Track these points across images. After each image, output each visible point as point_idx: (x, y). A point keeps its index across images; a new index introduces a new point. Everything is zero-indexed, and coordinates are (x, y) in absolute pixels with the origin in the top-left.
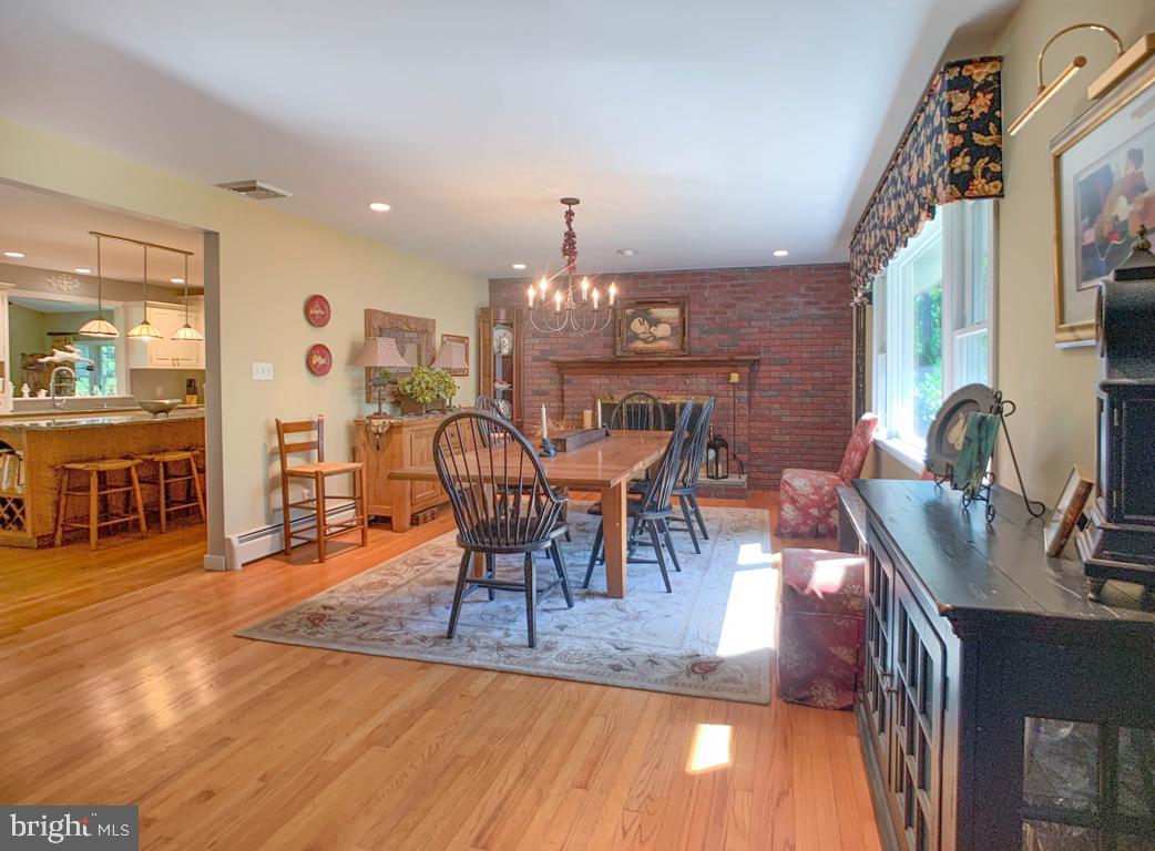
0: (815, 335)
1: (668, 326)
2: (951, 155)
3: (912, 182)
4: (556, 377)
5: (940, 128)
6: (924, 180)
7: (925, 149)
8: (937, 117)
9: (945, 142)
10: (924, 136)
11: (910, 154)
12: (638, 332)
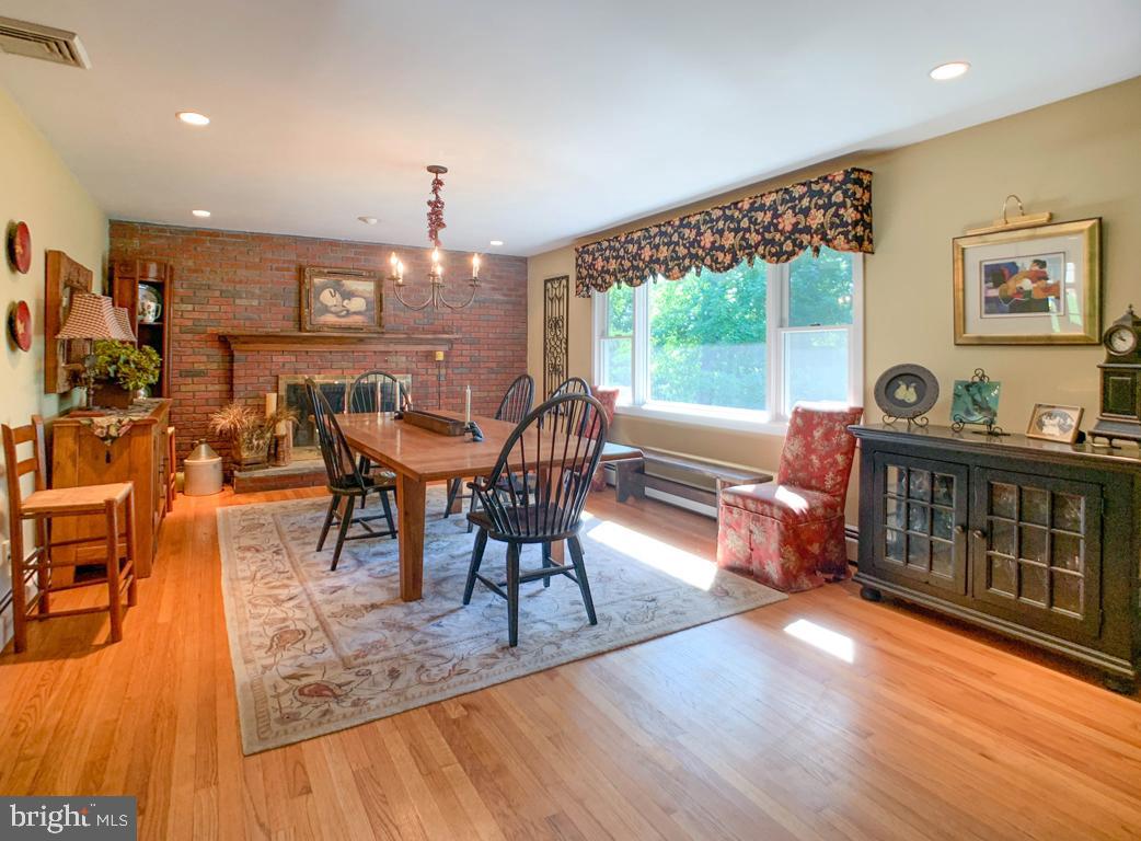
0: (498, 318)
1: (363, 300)
2: (855, 224)
3: (780, 227)
4: (217, 353)
5: (843, 205)
6: (807, 230)
7: (813, 211)
8: (838, 197)
9: (850, 215)
10: (810, 202)
11: (773, 207)
12: (329, 304)
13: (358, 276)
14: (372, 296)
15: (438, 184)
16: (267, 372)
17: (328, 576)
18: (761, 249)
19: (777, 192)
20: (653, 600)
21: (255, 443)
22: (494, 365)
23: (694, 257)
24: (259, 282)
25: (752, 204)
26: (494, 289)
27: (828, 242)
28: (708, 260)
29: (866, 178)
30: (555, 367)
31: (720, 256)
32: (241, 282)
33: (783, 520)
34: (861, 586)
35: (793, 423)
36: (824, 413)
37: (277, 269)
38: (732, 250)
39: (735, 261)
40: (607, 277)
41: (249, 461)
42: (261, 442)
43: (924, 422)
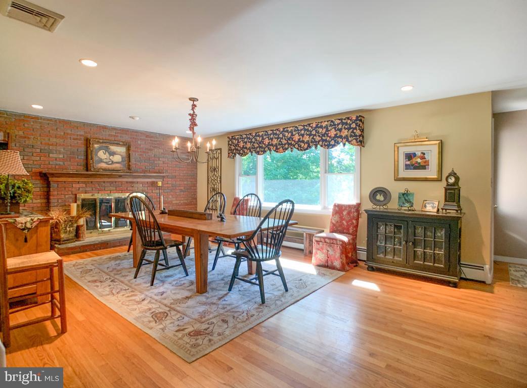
0: (185, 167)
1: (120, 156)
2: (360, 136)
3: (329, 135)
4: (39, 183)
5: (356, 128)
6: (341, 137)
7: (343, 130)
8: (354, 125)
9: (358, 132)
10: (342, 126)
11: (326, 127)
12: (103, 158)
13: (118, 144)
14: (124, 155)
15: (194, 106)
16: (69, 192)
18: (321, 143)
19: (328, 121)
20: (301, 280)
21: (68, 229)
22: (182, 188)
23: (289, 144)
24: (63, 145)
25: (317, 125)
26: (182, 153)
27: (349, 142)
28: (297, 145)
29: (363, 119)
30: (214, 190)
31: (302, 145)
32: (53, 144)
33: (342, 245)
34: (367, 266)
35: (334, 210)
36: (347, 205)
37: (74, 139)
38: (308, 142)
39: (309, 147)
40: (246, 150)
43: (387, 207)
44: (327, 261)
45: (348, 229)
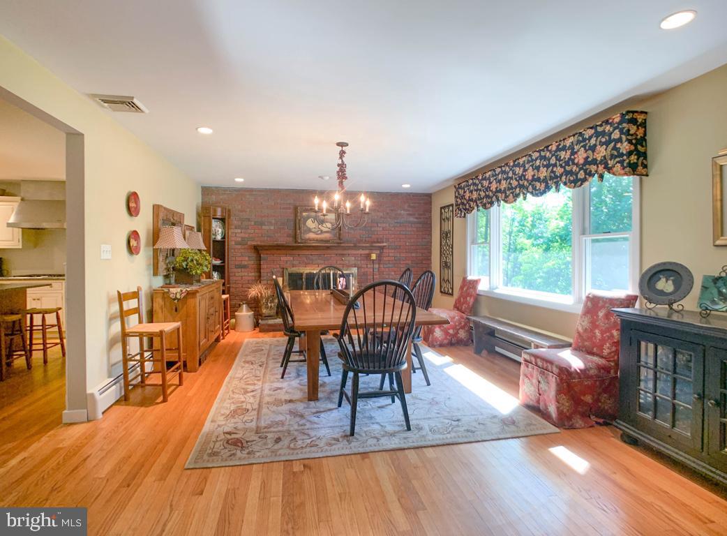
0: (412, 233)
1: (330, 225)
2: (630, 153)
3: (576, 161)
4: (253, 255)
5: (620, 140)
6: (594, 162)
7: (598, 147)
8: (616, 135)
9: (625, 147)
10: (596, 141)
11: (572, 147)
12: (311, 227)
15: (342, 153)
16: (278, 266)
17: (278, 381)
18: (564, 178)
19: (574, 136)
20: (458, 420)
21: (269, 305)
22: (410, 262)
23: (522, 187)
24: (274, 216)
25: (558, 146)
26: (408, 214)
27: (609, 170)
28: (530, 188)
29: (640, 118)
30: (446, 263)
31: (538, 184)
32: (264, 216)
33: (559, 375)
34: (621, 432)
35: (586, 305)
36: (606, 299)
37: (284, 209)
38: (545, 181)
39: (548, 188)
40: (472, 203)
41: (267, 315)
42: (273, 305)
43: (681, 308)
44: (538, 401)
45: (601, 347)
